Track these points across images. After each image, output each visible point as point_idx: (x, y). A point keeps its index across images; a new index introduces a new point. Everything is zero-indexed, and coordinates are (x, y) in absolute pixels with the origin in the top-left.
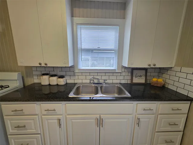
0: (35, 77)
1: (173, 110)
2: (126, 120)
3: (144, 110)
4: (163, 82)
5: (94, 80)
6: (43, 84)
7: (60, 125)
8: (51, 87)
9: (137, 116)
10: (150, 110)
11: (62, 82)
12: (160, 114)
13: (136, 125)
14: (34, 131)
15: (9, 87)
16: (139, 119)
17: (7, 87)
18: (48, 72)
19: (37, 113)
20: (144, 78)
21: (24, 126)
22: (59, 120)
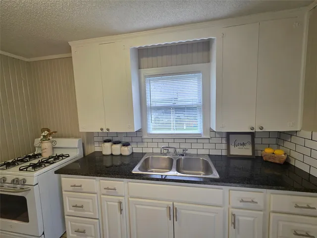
0: (96, 144)
1: (297, 206)
2: (213, 215)
3: (242, 201)
4: (283, 155)
5: (168, 150)
6: (104, 153)
7: (121, 210)
8: (113, 157)
9: (231, 210)
10: (253, 202)
11: (126, 151)
12: (274, 212)
13: (232, 226)
14: (91, 214)
15: (69, 156)
16: (234, 215)
17: (68, 157)
18: (110, 138)
19: (96, 191)
20: (249, 147)
21: (82, 207)
22: (120, 203)
